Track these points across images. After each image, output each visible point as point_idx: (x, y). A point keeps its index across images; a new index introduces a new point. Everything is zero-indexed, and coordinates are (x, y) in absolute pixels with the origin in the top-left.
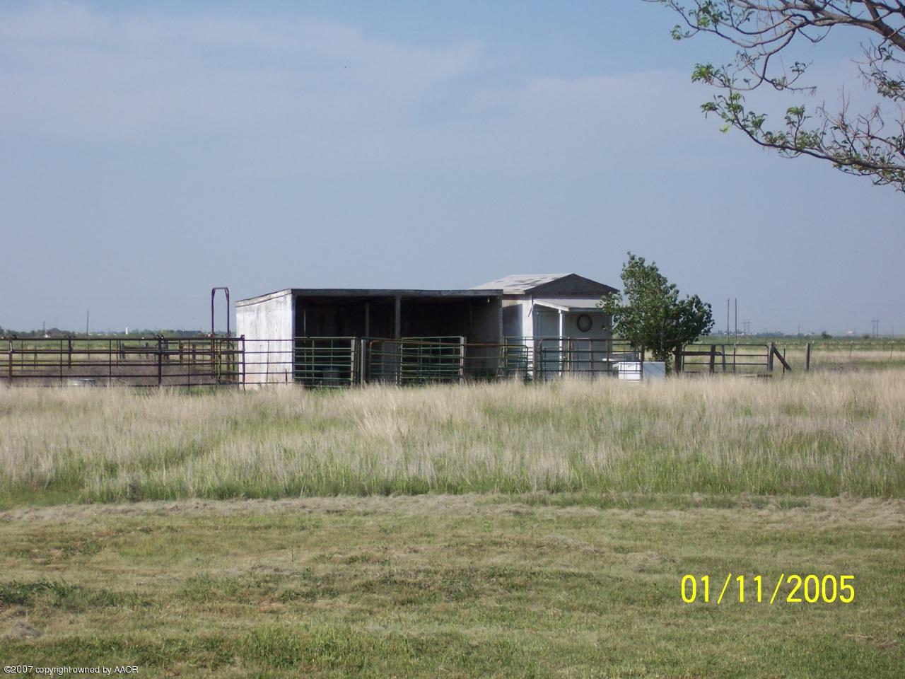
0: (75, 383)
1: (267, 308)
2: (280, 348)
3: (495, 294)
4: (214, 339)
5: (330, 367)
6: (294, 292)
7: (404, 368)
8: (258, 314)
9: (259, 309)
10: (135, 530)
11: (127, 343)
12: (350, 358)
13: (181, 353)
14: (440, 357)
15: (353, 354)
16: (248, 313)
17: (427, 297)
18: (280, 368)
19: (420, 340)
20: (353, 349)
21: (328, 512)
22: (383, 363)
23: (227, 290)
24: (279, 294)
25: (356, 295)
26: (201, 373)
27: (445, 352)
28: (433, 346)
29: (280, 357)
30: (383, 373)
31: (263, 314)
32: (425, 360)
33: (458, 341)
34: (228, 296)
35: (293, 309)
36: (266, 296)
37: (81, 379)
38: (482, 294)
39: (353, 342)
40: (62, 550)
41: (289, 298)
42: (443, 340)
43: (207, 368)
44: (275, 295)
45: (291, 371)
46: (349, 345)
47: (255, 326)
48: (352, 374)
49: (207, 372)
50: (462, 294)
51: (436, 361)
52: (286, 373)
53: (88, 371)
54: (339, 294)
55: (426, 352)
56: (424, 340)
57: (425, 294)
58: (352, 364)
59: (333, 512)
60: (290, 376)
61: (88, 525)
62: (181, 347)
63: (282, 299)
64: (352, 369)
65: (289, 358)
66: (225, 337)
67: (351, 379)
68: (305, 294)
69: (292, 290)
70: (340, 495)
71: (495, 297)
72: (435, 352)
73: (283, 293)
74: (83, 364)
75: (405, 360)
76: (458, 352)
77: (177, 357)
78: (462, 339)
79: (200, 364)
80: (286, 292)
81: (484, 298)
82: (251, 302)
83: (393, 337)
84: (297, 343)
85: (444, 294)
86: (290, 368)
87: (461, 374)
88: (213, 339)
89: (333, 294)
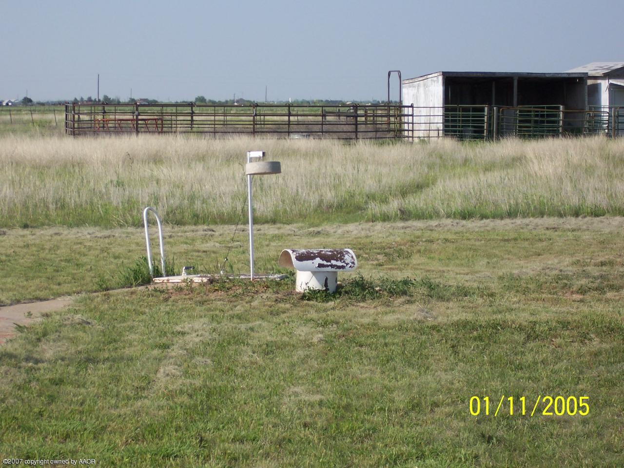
0: (296, 136)
1: (424, 85)
2: (434, 113)
3: (583, 76)
4: (389, 107)
5: (469, 126)
6: (444, 74)
7: (520, 127)
8: (418, 89)
9: (419, 86)
10: (422, 241)
11: (327, 109)
12: (484, 120)
13: (366, 116)
14: (545, 119)
15: (486, 117)
16: (411, 88)
17: (536, 78)
18: (433, 127)
19: (531, 107)
20: (486, 113)
21: (547, 229)
22: (504, 123)
23: (399, 72)
24: (433, 75)
25: (486, 76)
26: (381, 130)
27: (548, 116)
28: (541, 112)
29: (434, 119)
30: (504, 130)
31: (422, 90)
32: (536, 122)
33: (558, 108)
34: (400, 77)
35: (443, 86)
36: (424, 76)
37: (300, 133)
38: (574, 76)
39: (486, 109)
40: (384, 255)
41: (441, 78)
42: (548, 108)
43: (385, 126)
44: (430, 76)
45: (441, 129)
46: (484, 111)
47: (416, 97)
48: (485, 131)
49: (384, 130)
50: (560, 75)
51: (543, 122)
52: (438, 130)
53: (302, 128)
54: (475, 75)
55: (537, 116)
56: (534, 107)
57: (534, 75)
58: (485, 125)
59: (551, 229)
60: (441, 132)
61: (387, 237)
62: (366, 112)
63: (435, 79)
64: (485, 128)
65: (440, 119)
66: (398, 105)
67: (485, 135)
68: (451, 75)
69: (443, 72)
70: (545, 216)
71: (583, 78)
72: (543, 116)
73: (436, 75)
74: (298, 123)
75: (520, 121)
76: (557, 116)
77: (363, 119)
78: (561, 107)
79: (380, 124)
80: (438, 74)
81: (575, 78)
82: (413, 81)
83: (512, 105)
84: (446, 109)
85: (547, 76)
86: (441, 126)
87: (561, 131)
88: (388, 105)
89: (471, 75)
